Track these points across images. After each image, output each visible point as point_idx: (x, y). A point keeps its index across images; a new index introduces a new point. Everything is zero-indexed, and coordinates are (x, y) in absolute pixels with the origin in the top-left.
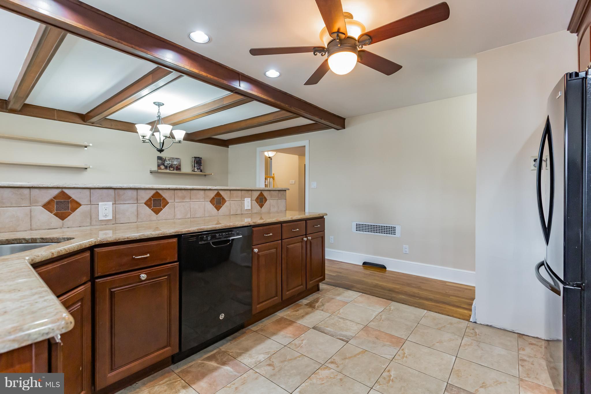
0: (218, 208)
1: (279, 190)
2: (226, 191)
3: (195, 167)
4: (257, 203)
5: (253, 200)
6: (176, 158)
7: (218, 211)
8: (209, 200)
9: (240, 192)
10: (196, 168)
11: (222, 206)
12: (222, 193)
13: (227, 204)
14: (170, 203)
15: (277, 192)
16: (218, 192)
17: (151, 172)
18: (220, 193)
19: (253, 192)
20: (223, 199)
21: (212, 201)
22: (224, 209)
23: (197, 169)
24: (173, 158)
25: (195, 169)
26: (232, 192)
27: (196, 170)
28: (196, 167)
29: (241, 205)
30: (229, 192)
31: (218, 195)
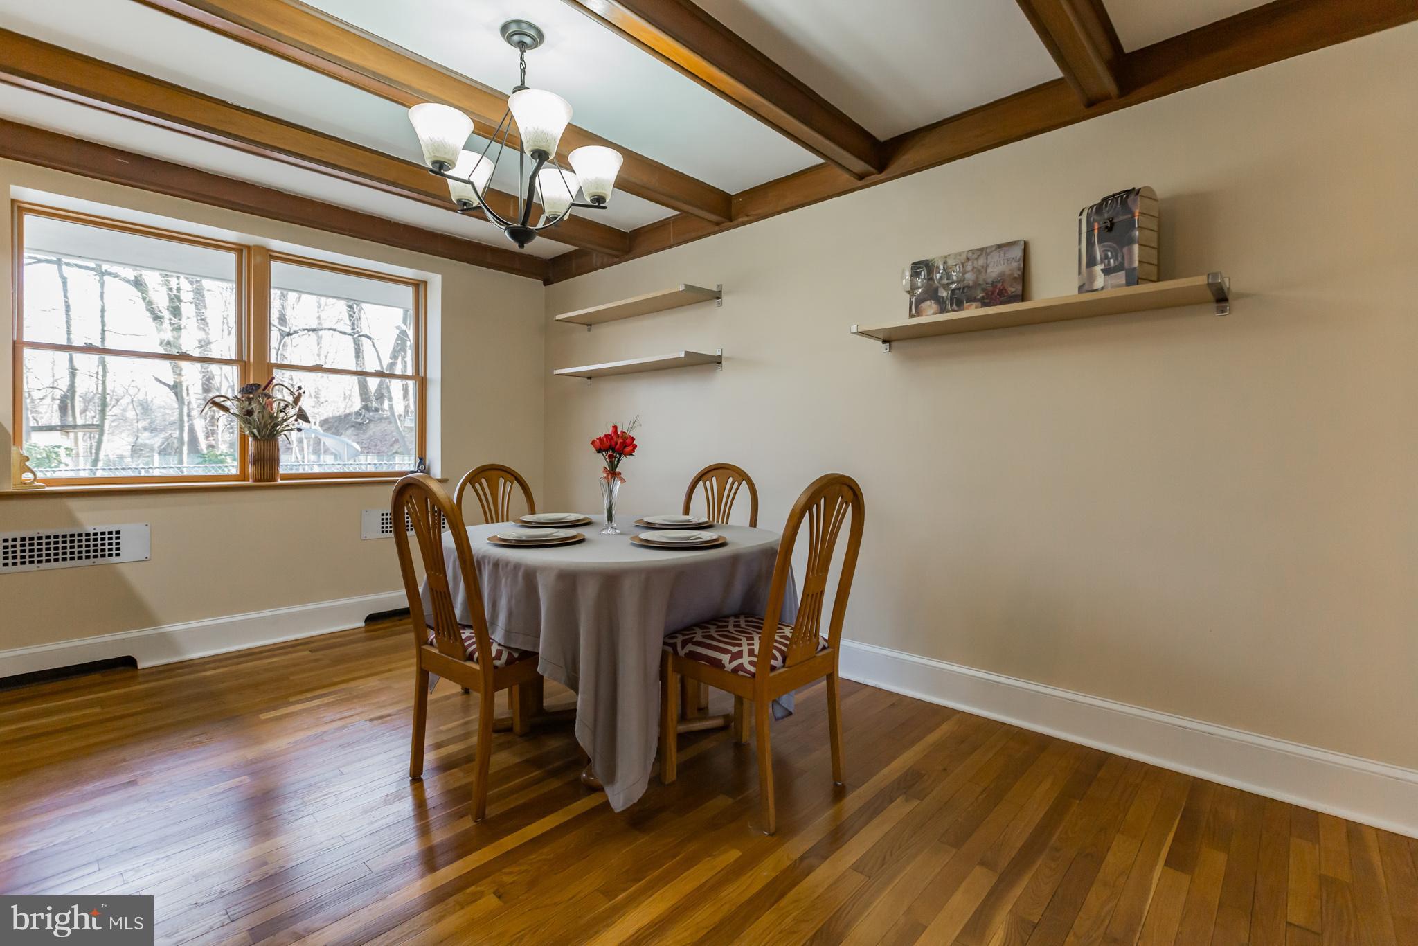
3: (1091, 262)
6: (999, 247)
10: (1098, 268)
17: (890, 339)
23: (1107, 271)
24: (982, 250)
25: (1091, 278)
27: (1100, 281)
28: (1102, 262)
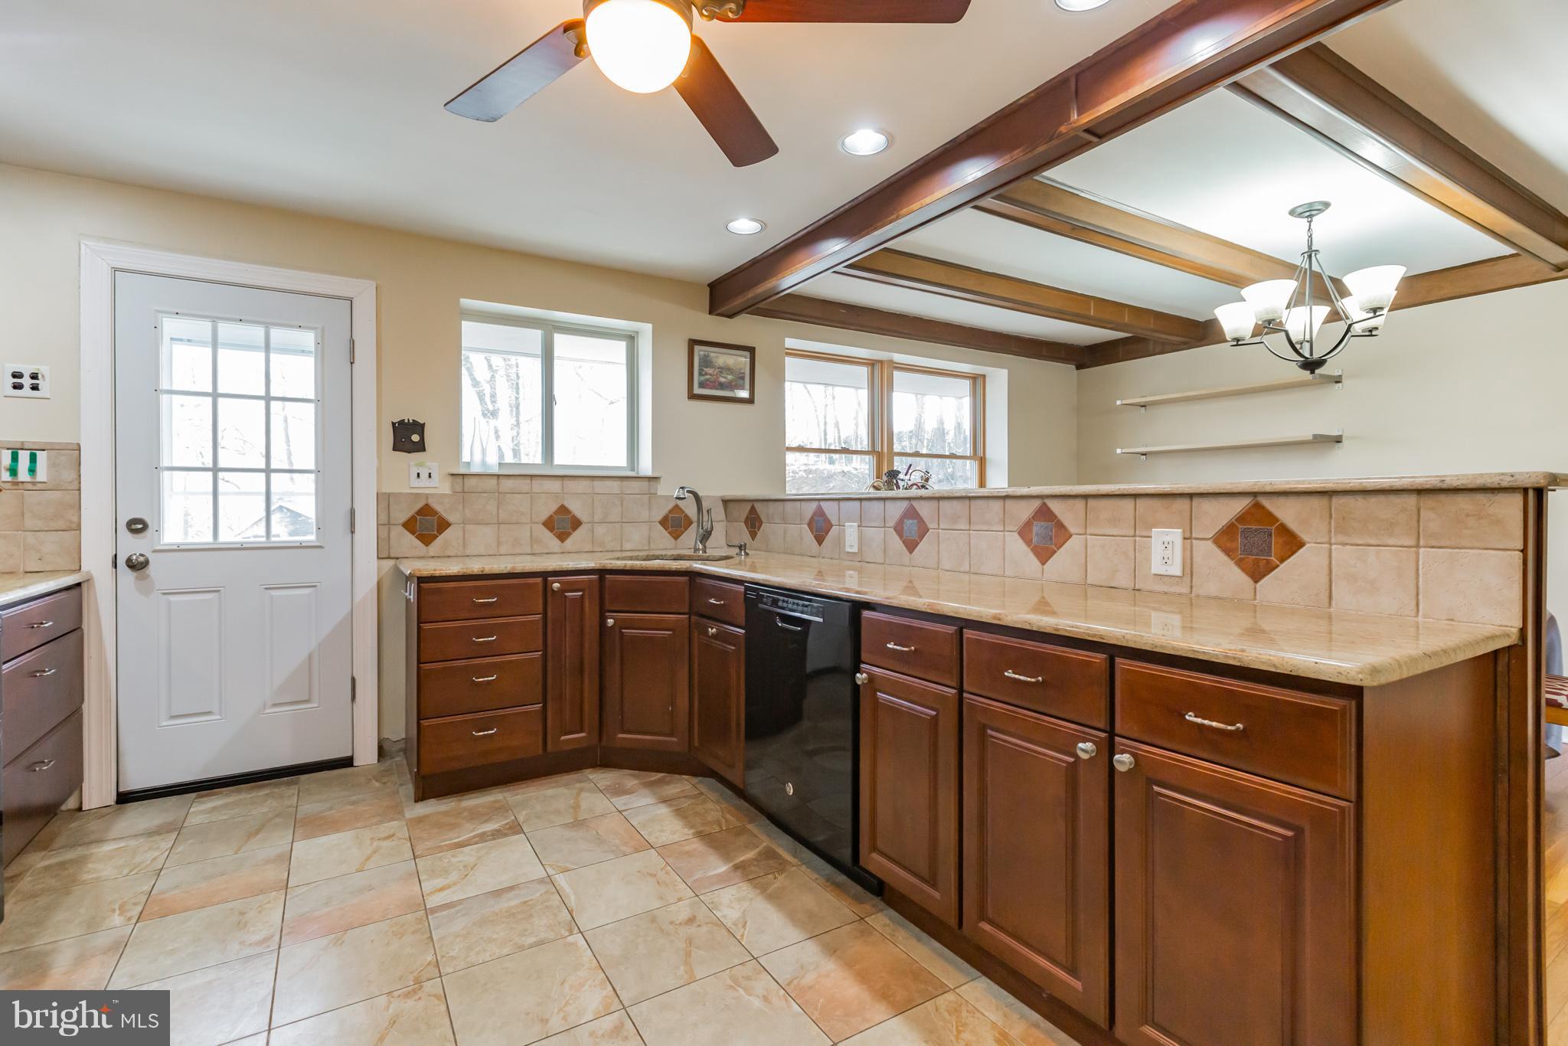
0: (1044, 554)
1: (1421, 492)
2: (1071, 502)
4: (1228, 552)
5: (1196, 539)
7: (1043, 563)
8: (1014, 530)
9: (1128, 504)
11: (1055, 552)
12: (1055, 506)
13: (1074, 544)
14: (931, 530)
15: (1411, 500)
16: (1044, 504)
18: (1049, 509)
19: (1196, 501)
20: (1060, 526)
21: (1024, 532)
22: (1064, 560)
26: (1091, 502)
29: (1131, 554)
30: (1080, 504)
31: (1044, 513)
